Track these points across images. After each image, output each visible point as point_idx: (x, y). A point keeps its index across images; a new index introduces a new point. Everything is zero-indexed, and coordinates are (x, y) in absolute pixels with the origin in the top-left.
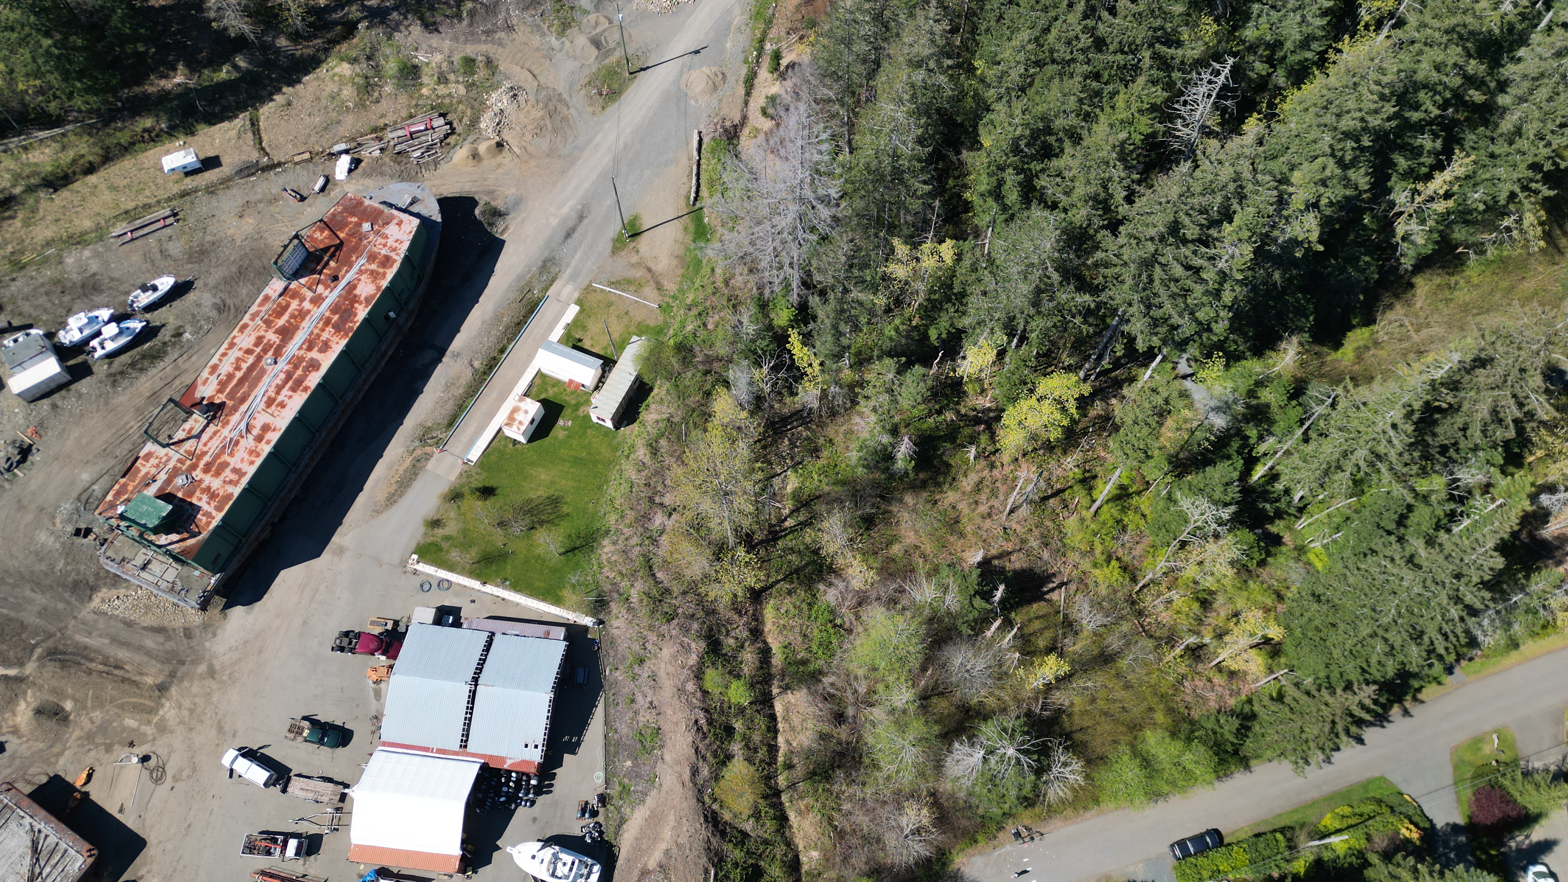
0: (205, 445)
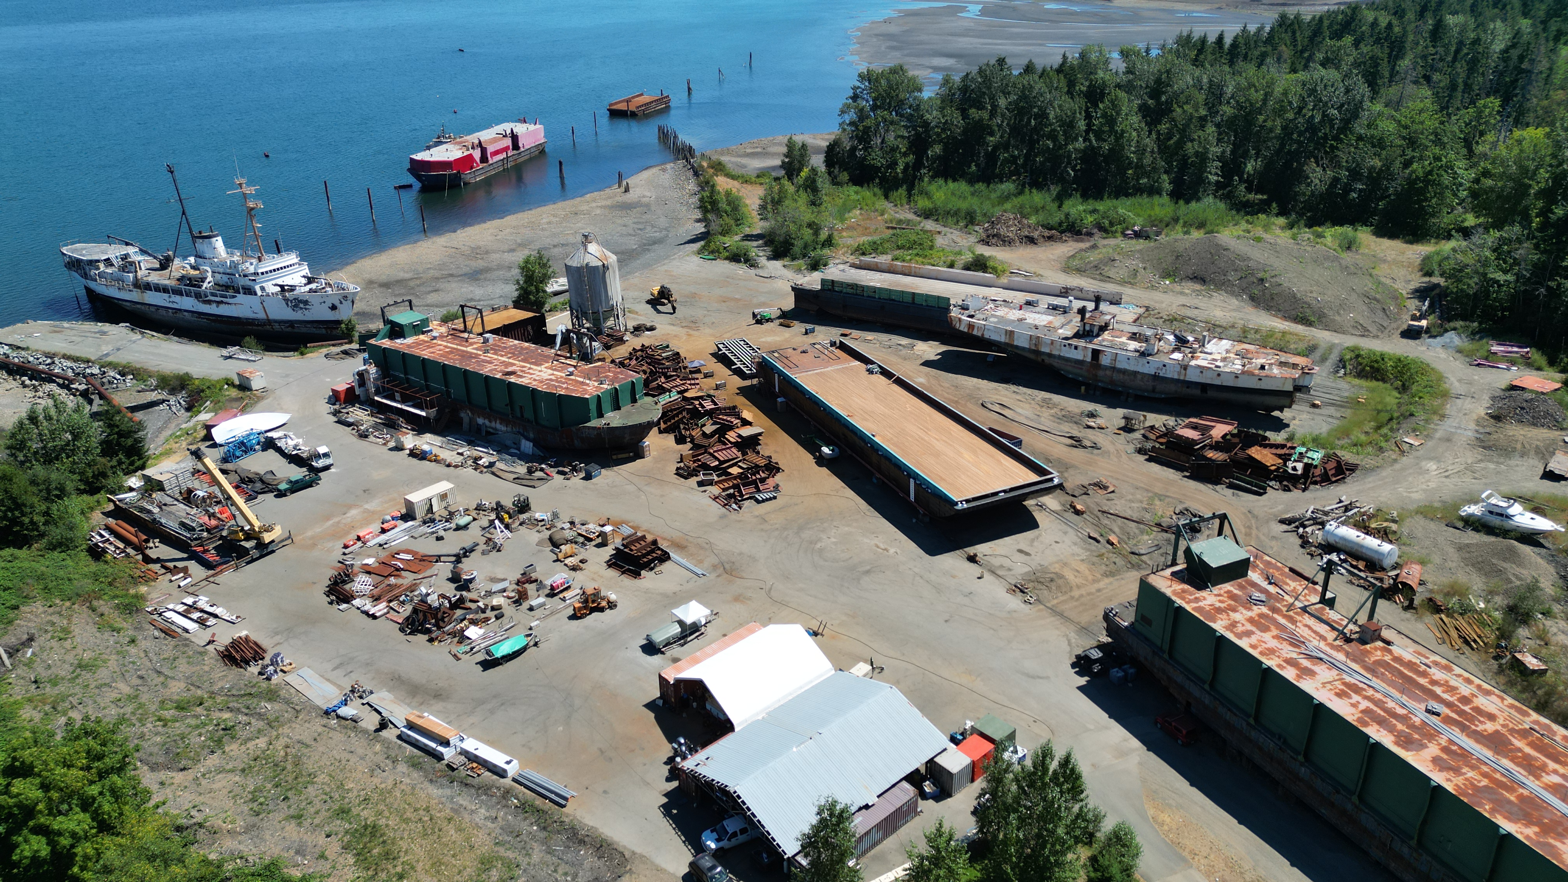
0: (1306, 626)
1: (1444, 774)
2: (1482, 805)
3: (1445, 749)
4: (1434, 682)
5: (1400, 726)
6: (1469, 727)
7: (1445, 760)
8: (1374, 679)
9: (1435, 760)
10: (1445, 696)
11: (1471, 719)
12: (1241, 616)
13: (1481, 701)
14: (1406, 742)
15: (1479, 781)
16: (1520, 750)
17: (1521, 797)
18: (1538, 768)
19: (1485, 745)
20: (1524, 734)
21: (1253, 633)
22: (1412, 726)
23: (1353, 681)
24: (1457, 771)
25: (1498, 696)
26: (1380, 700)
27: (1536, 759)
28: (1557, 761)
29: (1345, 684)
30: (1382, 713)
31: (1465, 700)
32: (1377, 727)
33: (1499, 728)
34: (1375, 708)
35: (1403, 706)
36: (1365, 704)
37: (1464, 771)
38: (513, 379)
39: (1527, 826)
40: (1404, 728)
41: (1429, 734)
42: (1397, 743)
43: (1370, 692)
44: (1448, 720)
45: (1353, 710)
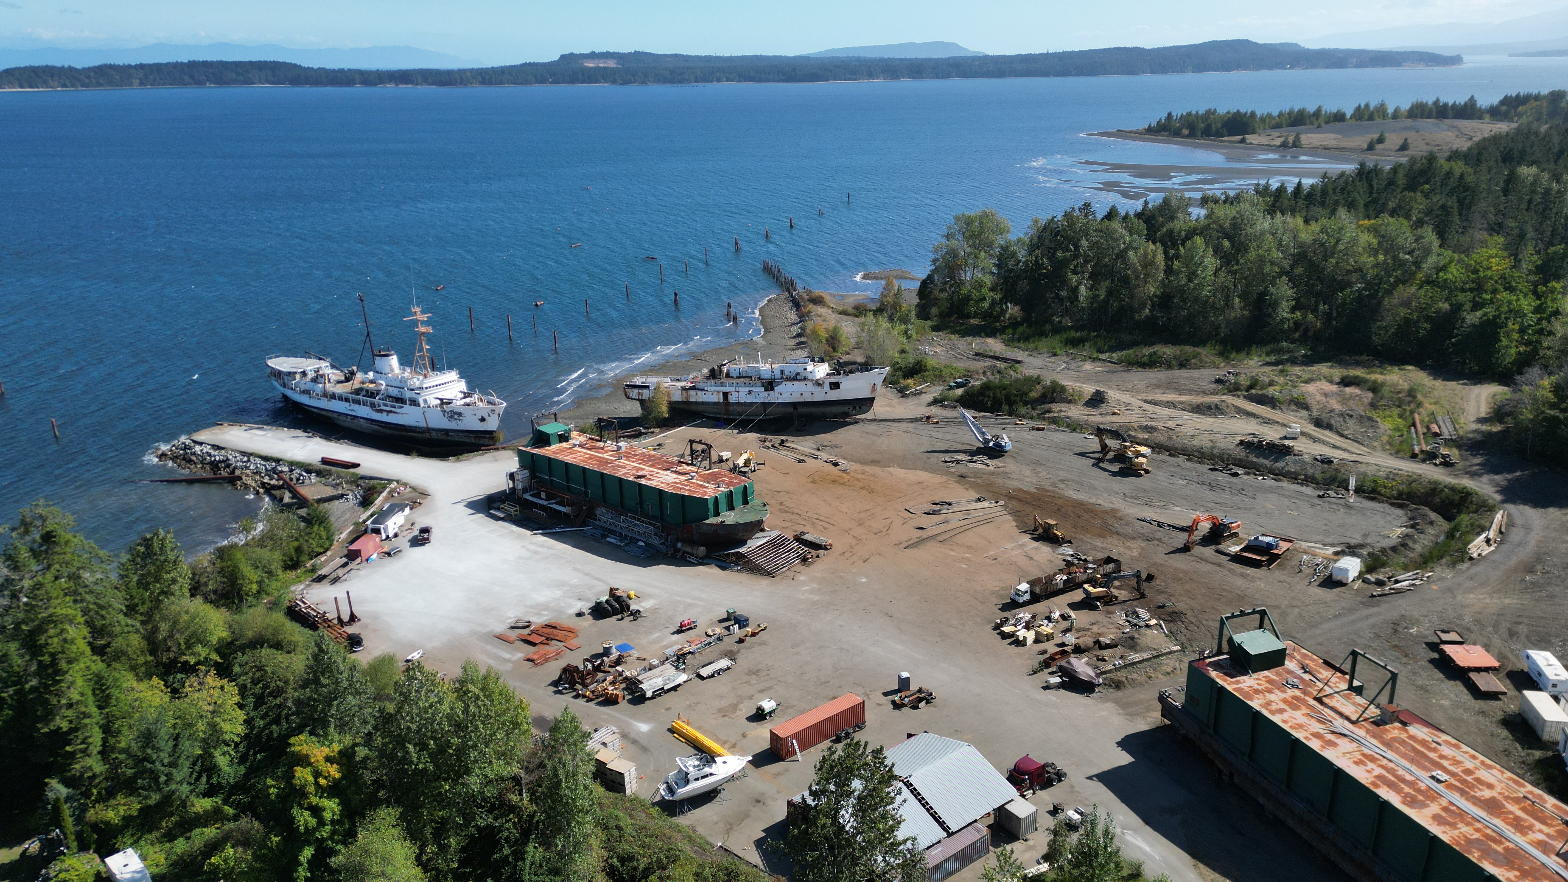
1: (1442, 828)
2: (1470, 853)
3: (1445, 809)
4: (1442, 757)
5: (1407, 789)
6: (1468, 793)
7: (1443, 817)
8: (1389, 752)
9: (1436, 818)
10: (1451, 768)
11: (1472, 787)
12: (1276, 697)
13: (1483, 774)
14: (1412, 802)
15: (1472, 835)
16: (1511, 813)
17: (1507, 849)
18: (1526, 827)
19: (1480, 807)
20: (1516, 800)
21: (1285, 711)
22: (1419, 791)
23: (1370, 752)
24: (1453, 826)
25: (1499, 770)
26: (1392, 769)
27: (1524, 820)
28: (1544, 822)
29: (1364, 755)
30: (1393, 779)
31: (1468, 772)
32: (1388, 789)
33: (1496, 795)
34: (1387, 775)
35: (1411, 773)
36: (1378, 771)
37: (1459, 826)
38: (643, 482)
39: (1508, 870)
40: (1411, 791)
41: (1431, 796)
42: (1404, 803)
43: (1385, 762)
44: (1450, 787)
45: (1368, 775)
